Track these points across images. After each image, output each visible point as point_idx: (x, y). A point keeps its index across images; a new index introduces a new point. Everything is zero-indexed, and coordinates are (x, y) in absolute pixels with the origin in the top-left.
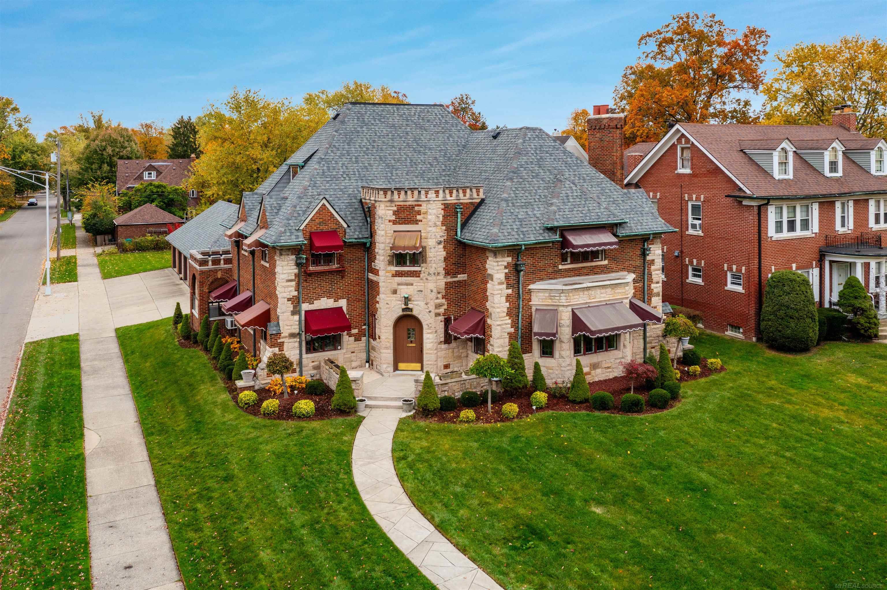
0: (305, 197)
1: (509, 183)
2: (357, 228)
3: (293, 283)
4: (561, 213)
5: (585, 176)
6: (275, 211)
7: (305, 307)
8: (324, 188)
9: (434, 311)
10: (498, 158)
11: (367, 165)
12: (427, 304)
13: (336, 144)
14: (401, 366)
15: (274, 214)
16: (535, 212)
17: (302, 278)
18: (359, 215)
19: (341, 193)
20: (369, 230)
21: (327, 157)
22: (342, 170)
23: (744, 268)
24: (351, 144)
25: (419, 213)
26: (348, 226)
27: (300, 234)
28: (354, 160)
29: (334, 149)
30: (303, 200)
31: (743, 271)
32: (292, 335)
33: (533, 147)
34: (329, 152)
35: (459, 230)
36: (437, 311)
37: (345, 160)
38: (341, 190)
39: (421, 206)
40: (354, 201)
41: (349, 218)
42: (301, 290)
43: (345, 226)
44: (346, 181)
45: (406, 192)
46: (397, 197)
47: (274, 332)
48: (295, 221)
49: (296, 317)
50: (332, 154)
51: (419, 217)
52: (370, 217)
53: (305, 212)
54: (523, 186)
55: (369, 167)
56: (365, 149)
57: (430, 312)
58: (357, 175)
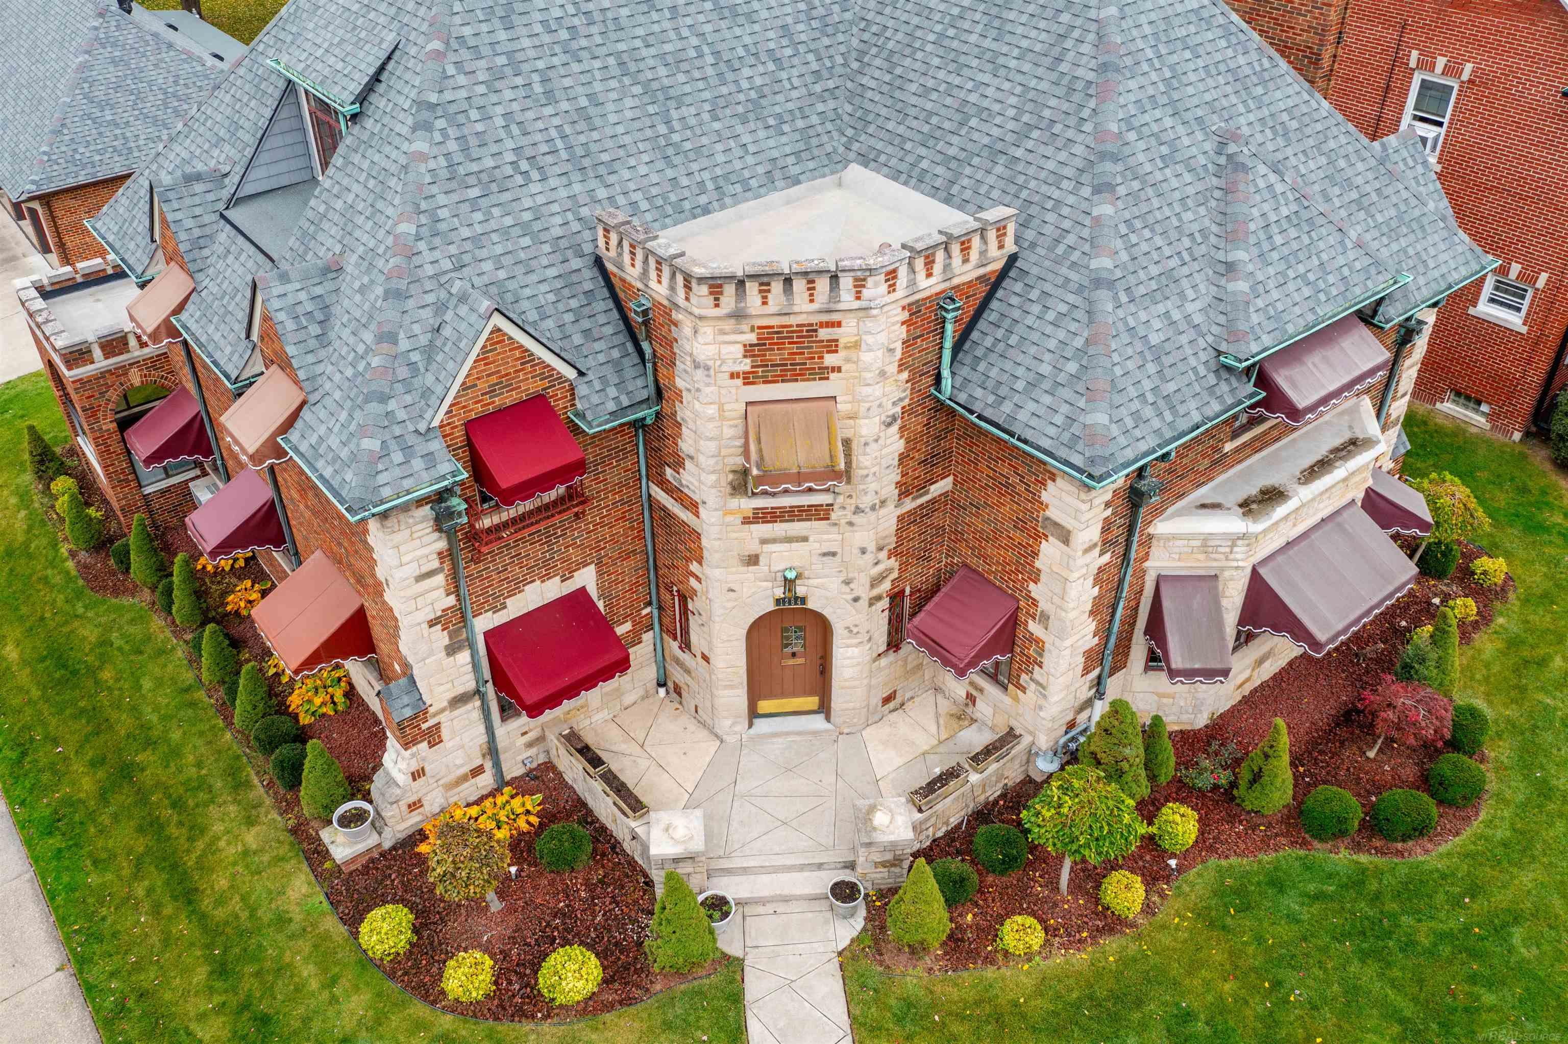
0: (414, 289)
1: (1105, 209)
2: (608, 371)
3: (440, 579)
4: (1260, 303)
5: (1285, 117)
6: (315, 329)
7: (484, 623)
8: (466, 232)
9: (865, 594)
10: (1026, 67)
11: (583, 102)
12: (847, 582)
13: (467, 31)
14: (765, 706)
15: (313, 343)
16: (1190, 308)
17: (463, 556)
18: (602, 319)
19: (526, 241)
20: (651, 378)
21: (448, 96)
22: (510, 144)
23: (1543, 277)
24: (517, 20)
25: (832, 346)
26: (581, 374)
27: (437, 445)
28: (538, 89)
29: (465, 54)
30: (411, 303)
31: (1541, 283)
32: (459, 700)
33: (1147, 30)
34: (451, 70)
35: (946, 373)
36: (876, 592)
37: (508, 94)
38: (526, 229)
39: (839, 324)
40: (576, 263)
41: (577, 339)
42: (463, 590)
43: (571, 374)
44: (535, 188)
45: (788, 281)
46: (759, 301)
47: (408, 713)
48: (408, 399)
49: (464, 657)
50: (462, 80)
51: (830, 360)
52: (649, 337)
53: (429, 351)
54: (1144, 208)
55: (592, 111)
56: (564, 35)
57: (856, 600)
58: (564, 155)
